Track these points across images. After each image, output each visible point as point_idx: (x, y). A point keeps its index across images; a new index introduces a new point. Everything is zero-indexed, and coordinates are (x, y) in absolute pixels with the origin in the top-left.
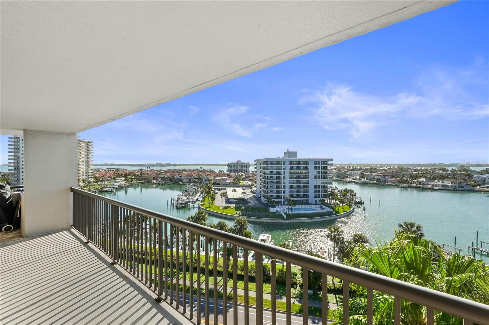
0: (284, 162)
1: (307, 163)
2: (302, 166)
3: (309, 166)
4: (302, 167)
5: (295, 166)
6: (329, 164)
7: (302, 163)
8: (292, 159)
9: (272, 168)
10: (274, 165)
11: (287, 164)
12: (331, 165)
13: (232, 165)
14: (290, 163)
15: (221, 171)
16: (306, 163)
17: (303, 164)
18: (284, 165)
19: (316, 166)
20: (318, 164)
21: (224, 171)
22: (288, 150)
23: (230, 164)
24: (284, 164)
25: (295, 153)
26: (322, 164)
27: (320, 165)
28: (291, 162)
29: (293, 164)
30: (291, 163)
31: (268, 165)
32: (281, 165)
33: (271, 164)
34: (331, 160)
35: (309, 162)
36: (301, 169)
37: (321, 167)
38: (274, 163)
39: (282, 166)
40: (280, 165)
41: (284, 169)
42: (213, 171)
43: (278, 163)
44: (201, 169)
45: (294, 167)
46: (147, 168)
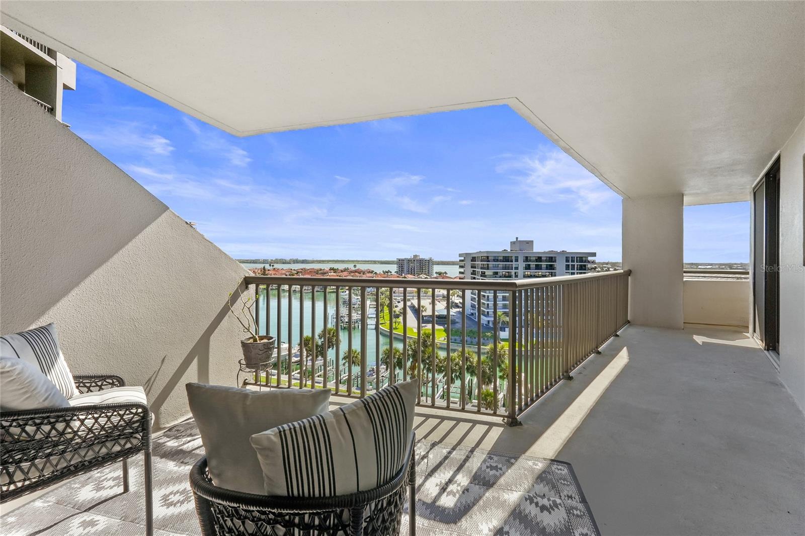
0: (516, 257)
1: (553, 258)
2: (544, 264)
3: (556, 264)
4: (545, 266)
5: (533, 264)
6: (589, 262)
7: (545, 259)
8: (527, 252)
9: (497, 267)
10: (500, 261)
11: (521, 259)
12: (593, 262)
13: (405, 262)
14: (525, 258)
15: (387, 272)
16: (551, 259)
17: (546, 261)
18: (516, 263)
19: (569, 265)
20: (573, 261)
21: (391, 272)
22: (517, 238)
23: (402, 260)
24: (517, 260)
25: (530, 243)
26: (578, 261)
27: (575, 263)
28: (527, 257)
29: (530, 261)
30: (527, 259)
31: (489, 261)
32: (512, 261)
33: (494, 260)
34: (594, 255)
35: (555, 257)
36: (543, 268)
37: (576, 266)
38: (499, 258)
39: (512, 264)
40: (508, 262)
41: (517, 268)
42: (373, 271)
43: (507, 259)
44: (354, 269)
45: (531, 266)
46: (270, 265)
